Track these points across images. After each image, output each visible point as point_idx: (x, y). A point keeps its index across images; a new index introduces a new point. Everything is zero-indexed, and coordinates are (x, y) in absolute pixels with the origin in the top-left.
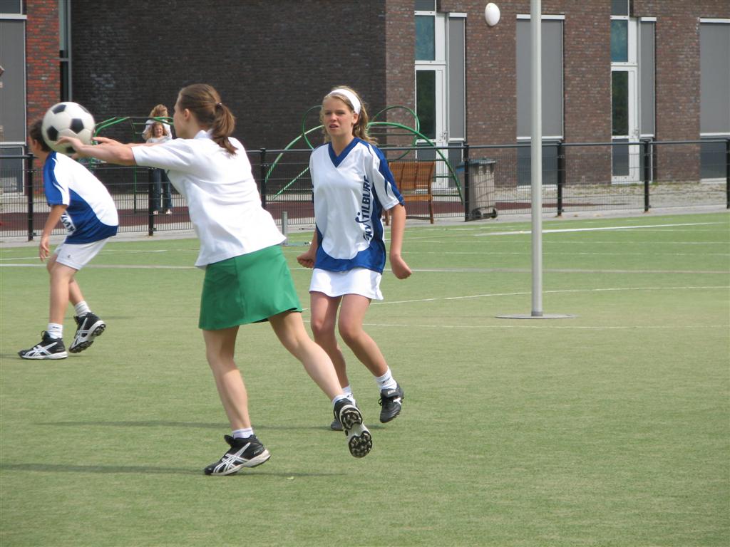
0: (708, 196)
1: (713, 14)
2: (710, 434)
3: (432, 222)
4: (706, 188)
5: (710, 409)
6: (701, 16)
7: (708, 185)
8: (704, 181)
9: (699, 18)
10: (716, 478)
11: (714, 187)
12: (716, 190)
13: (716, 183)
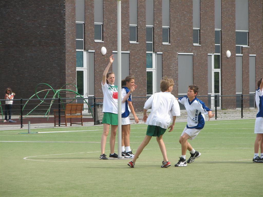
1: (183, 51)
3: (82, 125)
5: (182, 192)
6: (178, 52)
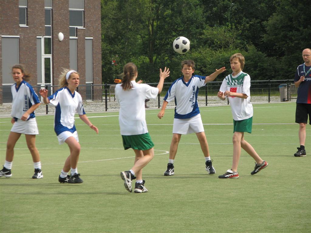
0: (6, 110)
1: (7, 33)
2: (8, 211)
4: (5, 107)
5: (7, 201)
6: (2, 34)
7: (6, 106)
8: (4, 104)
9: (1, 35)
10: (10, 230)
11: (8, 107)
12: (9, 108)
13: (9, 105)
